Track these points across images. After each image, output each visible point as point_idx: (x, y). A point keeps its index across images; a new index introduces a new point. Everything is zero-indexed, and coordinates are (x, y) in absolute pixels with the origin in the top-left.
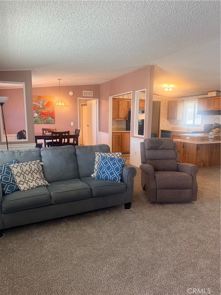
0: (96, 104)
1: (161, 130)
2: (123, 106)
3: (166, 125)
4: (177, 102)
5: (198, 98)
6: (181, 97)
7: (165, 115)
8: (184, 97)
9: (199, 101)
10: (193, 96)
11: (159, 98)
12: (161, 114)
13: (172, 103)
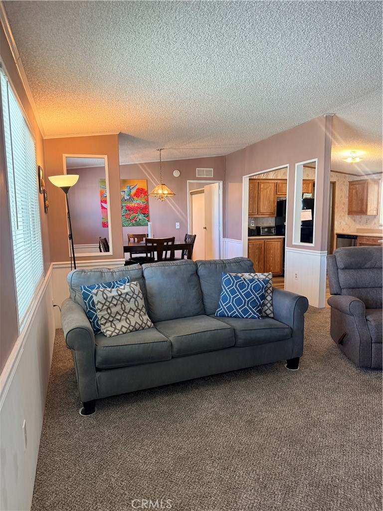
0: (219, 191)
1: (337, 234)
2: (267, 192)
3: (347, 224)
4: (366, 183)
6: (373, 174)
7: (343, 206)
8: (381, 173)
11: (332, 177)
12: (336, 205)
13: (357, 185)
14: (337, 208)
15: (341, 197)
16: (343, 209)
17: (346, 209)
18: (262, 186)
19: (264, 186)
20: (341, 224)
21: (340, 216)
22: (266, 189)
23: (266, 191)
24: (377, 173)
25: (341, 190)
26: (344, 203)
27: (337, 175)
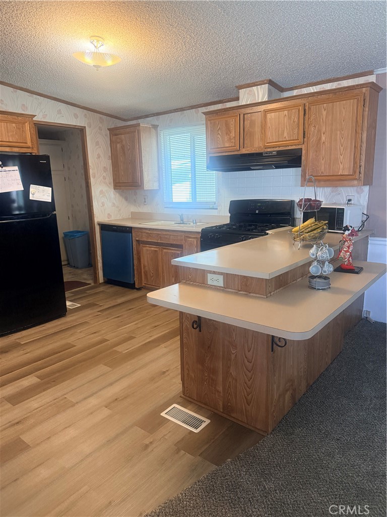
1: (99, 224)
3: (114, 205)
4: (137, 131)
5: (204, 113)
6: (147, 116)
7: (104, 174)
8: (158, 114)
9: (211, 123)
10: (186, 109)
11: (76, 116)
12: (91, 172)
13: (123, 135)
14: (94, 177)
15: (99, 157)
16: (104, 178)
17: (110, 179)
20: (103, 205)
21: (101, 192)
24: (152, 114)
25: (97, 143)
26: (105, 167)
27: (85, 115)
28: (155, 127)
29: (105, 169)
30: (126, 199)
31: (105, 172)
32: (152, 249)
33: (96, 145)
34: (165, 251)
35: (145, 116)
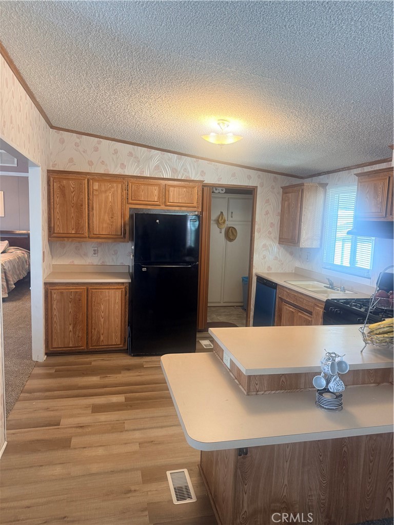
1: (256, 275)
2: (107, 198)
3: (276, 258)
4: (301, 190)
5: (357, 175)
6: (319, 174)
7: (271, 229)
8: (328, 172)
9: (361, 185)
10: (352, 168)
11: (249, 177)
12: (256, 227)
13: (290, 194)
14: (259, 232)
15: (267, 213)
16: (270, 233)
17: (276, 233)
18: (96, 186)
19: (100, 186)
20: (264, 258)
21: (265, 246)
22: (106, 192)
23: (104, 195)
24: (323, 172)
25: (267, 201)
26: (272, 223)
27: (259, 175)
28: (324, 185)
29: (272, 225)
30: (291, 254)
31: (271, 227)
32: (291, 309)
33: (266, 203)
34: (300, 314)
35: (318, 174)
